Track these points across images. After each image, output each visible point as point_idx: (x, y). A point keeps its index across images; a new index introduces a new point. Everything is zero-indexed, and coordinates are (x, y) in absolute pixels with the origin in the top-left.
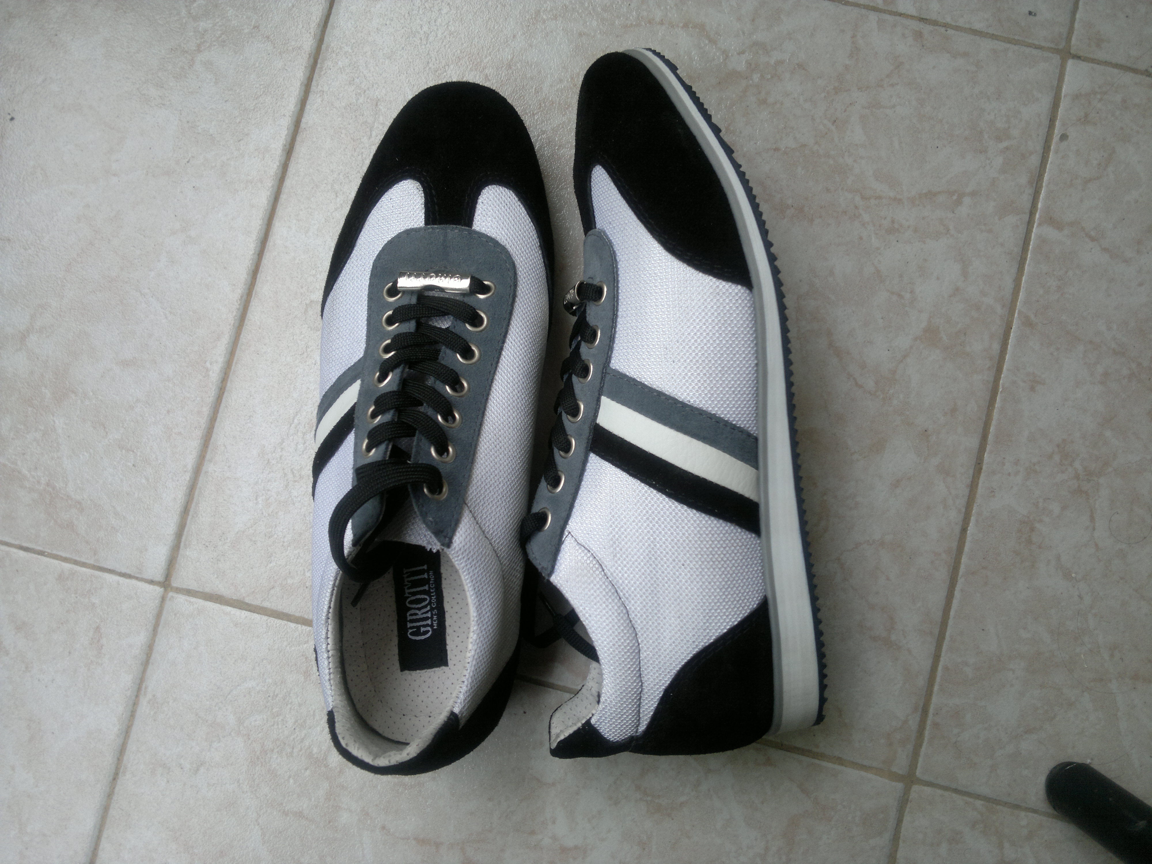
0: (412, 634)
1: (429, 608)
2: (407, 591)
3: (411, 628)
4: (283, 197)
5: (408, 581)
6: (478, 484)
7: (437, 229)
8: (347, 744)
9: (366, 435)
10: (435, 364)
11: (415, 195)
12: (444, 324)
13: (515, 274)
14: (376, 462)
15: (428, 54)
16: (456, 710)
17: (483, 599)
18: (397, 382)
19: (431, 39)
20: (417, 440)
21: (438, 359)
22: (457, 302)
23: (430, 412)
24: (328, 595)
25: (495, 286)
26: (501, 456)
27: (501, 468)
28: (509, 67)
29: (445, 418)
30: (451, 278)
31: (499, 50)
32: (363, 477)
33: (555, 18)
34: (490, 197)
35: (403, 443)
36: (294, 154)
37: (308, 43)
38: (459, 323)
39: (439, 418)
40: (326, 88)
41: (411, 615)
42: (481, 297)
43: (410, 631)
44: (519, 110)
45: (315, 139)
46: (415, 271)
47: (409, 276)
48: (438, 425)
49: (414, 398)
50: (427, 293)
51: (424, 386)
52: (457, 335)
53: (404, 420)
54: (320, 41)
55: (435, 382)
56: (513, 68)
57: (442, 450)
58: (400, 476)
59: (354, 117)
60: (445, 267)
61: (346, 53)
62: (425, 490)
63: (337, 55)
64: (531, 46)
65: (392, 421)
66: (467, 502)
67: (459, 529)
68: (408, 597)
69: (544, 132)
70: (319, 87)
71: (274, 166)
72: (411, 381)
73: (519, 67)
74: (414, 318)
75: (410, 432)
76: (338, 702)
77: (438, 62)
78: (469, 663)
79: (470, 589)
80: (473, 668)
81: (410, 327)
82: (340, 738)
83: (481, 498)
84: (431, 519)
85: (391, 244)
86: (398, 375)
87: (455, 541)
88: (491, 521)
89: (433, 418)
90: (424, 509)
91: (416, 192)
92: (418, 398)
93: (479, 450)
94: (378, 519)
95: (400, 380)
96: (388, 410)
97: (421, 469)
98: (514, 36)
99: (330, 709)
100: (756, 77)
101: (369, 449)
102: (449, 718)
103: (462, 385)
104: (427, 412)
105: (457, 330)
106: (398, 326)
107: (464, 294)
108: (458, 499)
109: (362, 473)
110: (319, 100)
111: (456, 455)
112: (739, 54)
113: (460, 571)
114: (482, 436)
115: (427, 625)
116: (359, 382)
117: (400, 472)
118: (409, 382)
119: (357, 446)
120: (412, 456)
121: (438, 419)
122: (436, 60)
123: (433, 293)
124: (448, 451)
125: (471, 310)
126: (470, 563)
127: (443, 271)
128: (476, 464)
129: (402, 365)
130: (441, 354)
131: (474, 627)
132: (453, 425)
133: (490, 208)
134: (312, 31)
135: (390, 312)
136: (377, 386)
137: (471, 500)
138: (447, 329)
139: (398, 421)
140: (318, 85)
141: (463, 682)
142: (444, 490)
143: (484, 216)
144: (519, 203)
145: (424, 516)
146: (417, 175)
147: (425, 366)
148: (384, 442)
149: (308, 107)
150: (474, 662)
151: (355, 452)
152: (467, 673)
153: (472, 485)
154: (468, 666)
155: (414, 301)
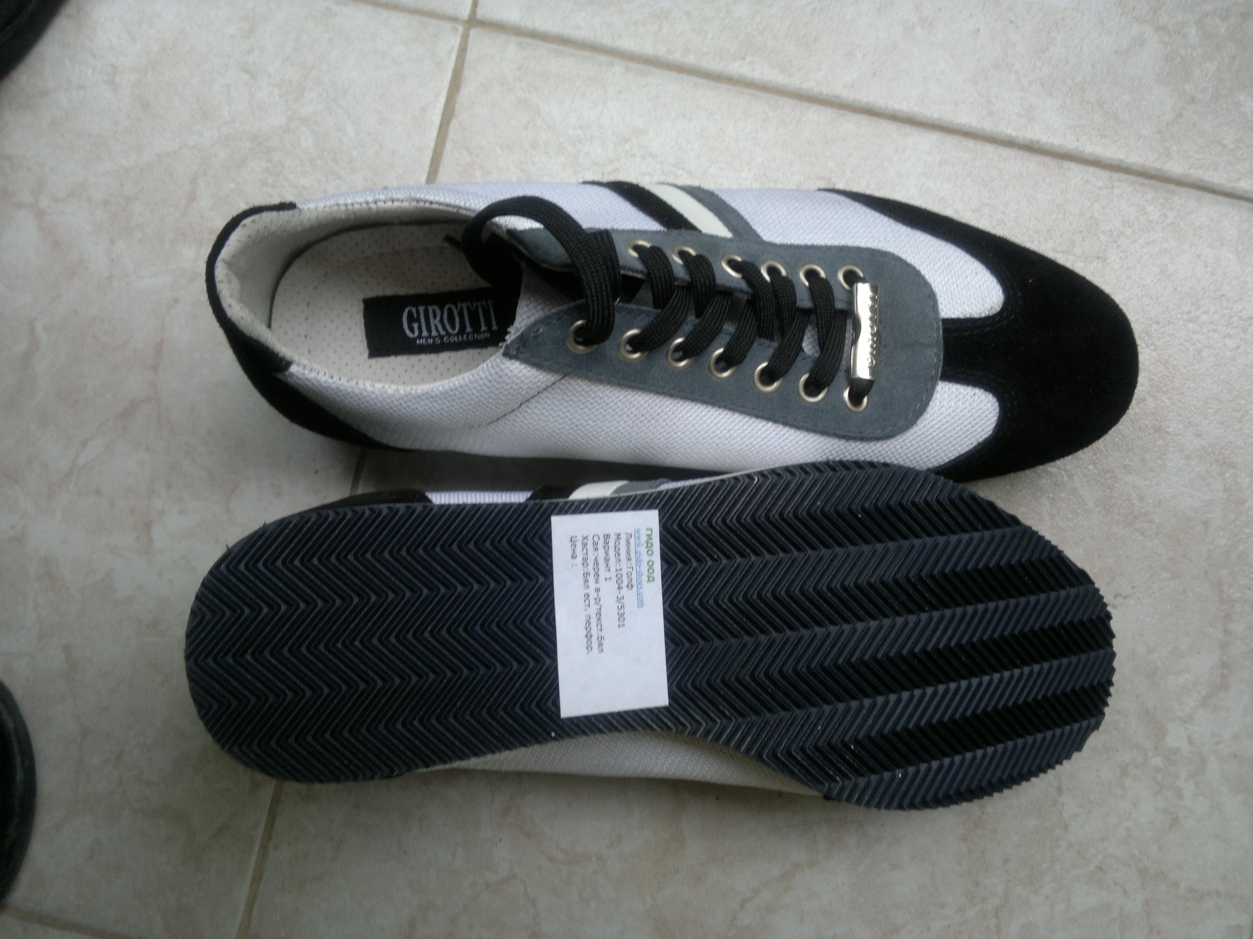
0: (410, 313)
1: (443, 333)
2: (464, 306)
3: (418, 312)
4: (970, 143)
5: (477, 307)
6: (591, 393)
7: (938, 335)
8: (245, 226)
9: (657, 245)
10: (753, 334)
11: (983, 305)
12: (809, 346)
13: (878, 439)
14: (616, 256)
15: (1169, 323)
16: (293, 369)
17: (439, 402)
18: (728, 284)
19: (1191, 326)
20: (648, 312)
21: (760, 337)
22: (837, 363)
23: (687, 327)
24: (448, 200)
25: (861, 412)
26: (630, 422)
27: (614, 423)
28: (1158, 430)
29: (679, 347)
30: (871, 354)
31: (1179, 415)
32: (596, 239)
33: (1226, 489)
34: (982, 405)
35: (645, 294)
36: (1027, 155)
37: (1175, 168)
38: (809, 365)
39: (679, 340)
40: (1117, 191)
41: (434, 311)
42: (846, 394)
43: (414, 310)
44: (1100, 444)
45: (1048, 180)
46: (880, 306)
47: (873, 299)
48: (668, 339)
49: (706, 308)
50: (849, 322)
51: (722, 320)
52: (793, 363)
53: (675, 293)
54: (1180, 182)
55: (728, 334)
56: (1157, 435)
57: (636, 344)
58: (596, 288)
59: (1081, 229)
60: (885, 346)
61: (1166, 216)
62: (580, 322)
63: (1162, 204)
64: (1188, 458)
65: (674, 277)
66: (567, 378)
67: (529, 368)
68: (457, 307)
69: (1071, 477)
70: (1117, 184)
71: (1009, 130)
72: (729, 302)
73: (1158, 443)
74: (815, 305)
75: (660, 302)
76: (308, 216)
77: (1160, 335)
78: (357, 384)
79: (451, 384)
80: (349, 390)
81: (804, 300)
82: (255, 217)
83: (573, 397)
84: (541, 330)
85: (916, 274)
86: (737, 286)
87: (513, 364)
88: (544, 411)
89: (679, 331)
90: (554, 321)
91: (988, 306)
92: (705, 312)
93: (637, 393)
94: (544, 261)
95: (730, 288)
96: (690, 273)
97: (606, 316)
98: (1199, 436)
99: (299, 205)
100: (1157, 761)
101: (637, 248)
102: (282, 359)
103: (724, 370)
104: (687, 324)
105: (799, 363)
106: (804, 285)
107: (849, 371)
108: (570, 366)
109: (602, 239)
110: (1100, 184)
111: (629, 363)
112: (1189, 738)
113: (474, 371)
114: (656, 397)
115: (421, 331)
116: (728, 235)
117: (601, 288)
118: (727, 301)
119: (643, 234)
120: (626, 305)
121: (678, 337)
122: (1162, 333)
123: (850, 332)
124: (634, 351)
125: (827, 380)
126: (485, 384)
127: (880, 343)
128: (618, 389)
129: (751, 291)
130: (766, 342)
131: (403, 390)
132: (670, 358)
133: (967, 404)
134: (1192, 171)
135: (823, 274)
136: (723, 258)
137: (569, 383)
138: (801, 349)
139: (675, 286)
140: (1121, 181)
141: (332, 377)
142: (581, 348)
143: (956, 397)
144: (975, 444)
145: (545, 321)
146: (1010, 307)
147: (750, 321)
148: (646, 267)
149: (1091, 169)
150: (357, 391)
151: (634, 232)
152: (344, 381)
153: (589, 384)
154: (353, 383)
155: (839, 305)
